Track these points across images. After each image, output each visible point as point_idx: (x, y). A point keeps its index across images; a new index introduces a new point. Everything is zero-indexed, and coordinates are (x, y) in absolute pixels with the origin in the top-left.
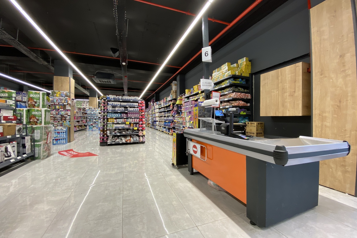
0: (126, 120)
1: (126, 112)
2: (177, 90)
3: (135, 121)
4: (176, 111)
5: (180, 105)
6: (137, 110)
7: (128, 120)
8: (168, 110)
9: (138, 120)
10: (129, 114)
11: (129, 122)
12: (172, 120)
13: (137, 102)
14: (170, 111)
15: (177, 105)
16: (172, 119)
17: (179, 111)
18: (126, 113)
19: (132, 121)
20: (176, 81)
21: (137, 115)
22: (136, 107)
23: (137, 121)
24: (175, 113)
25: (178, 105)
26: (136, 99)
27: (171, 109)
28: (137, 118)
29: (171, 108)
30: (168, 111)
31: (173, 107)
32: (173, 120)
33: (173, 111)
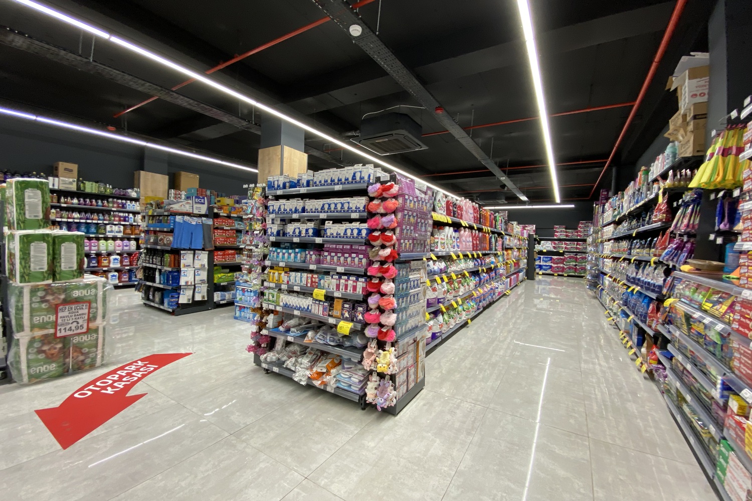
0: (317, 280)
1: (318, 240)
2: (708, 103)
3: (350, 290)
4: (690, 235)
5: (721, 194)
6: (360, 231)
7: (322, 281)
8: (642, 229)
9: (361, 284)
10: (329, 252)
11: (324, 291)
12: (660, 287)
13: (363, 192)
14: (654, 233)
15: (702, 194)
16: (660, 281)
17: (712, 237)
18: (319, 248)
19: (338, 287)
20: (704, 48)
21: (356, 260)
22: (354, 216)
23: (355, 288)
24: (680, 248)
25: (712, 197)
26: (358, 179)
27: (659, 224)
28: (358, 276)
29: (657, 218)
30: (642, 236)
31: (672, 212)
32: (664, 291)
33: (672, 239)
